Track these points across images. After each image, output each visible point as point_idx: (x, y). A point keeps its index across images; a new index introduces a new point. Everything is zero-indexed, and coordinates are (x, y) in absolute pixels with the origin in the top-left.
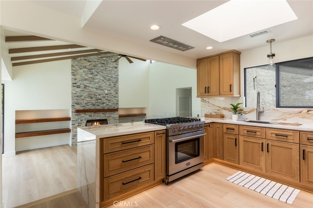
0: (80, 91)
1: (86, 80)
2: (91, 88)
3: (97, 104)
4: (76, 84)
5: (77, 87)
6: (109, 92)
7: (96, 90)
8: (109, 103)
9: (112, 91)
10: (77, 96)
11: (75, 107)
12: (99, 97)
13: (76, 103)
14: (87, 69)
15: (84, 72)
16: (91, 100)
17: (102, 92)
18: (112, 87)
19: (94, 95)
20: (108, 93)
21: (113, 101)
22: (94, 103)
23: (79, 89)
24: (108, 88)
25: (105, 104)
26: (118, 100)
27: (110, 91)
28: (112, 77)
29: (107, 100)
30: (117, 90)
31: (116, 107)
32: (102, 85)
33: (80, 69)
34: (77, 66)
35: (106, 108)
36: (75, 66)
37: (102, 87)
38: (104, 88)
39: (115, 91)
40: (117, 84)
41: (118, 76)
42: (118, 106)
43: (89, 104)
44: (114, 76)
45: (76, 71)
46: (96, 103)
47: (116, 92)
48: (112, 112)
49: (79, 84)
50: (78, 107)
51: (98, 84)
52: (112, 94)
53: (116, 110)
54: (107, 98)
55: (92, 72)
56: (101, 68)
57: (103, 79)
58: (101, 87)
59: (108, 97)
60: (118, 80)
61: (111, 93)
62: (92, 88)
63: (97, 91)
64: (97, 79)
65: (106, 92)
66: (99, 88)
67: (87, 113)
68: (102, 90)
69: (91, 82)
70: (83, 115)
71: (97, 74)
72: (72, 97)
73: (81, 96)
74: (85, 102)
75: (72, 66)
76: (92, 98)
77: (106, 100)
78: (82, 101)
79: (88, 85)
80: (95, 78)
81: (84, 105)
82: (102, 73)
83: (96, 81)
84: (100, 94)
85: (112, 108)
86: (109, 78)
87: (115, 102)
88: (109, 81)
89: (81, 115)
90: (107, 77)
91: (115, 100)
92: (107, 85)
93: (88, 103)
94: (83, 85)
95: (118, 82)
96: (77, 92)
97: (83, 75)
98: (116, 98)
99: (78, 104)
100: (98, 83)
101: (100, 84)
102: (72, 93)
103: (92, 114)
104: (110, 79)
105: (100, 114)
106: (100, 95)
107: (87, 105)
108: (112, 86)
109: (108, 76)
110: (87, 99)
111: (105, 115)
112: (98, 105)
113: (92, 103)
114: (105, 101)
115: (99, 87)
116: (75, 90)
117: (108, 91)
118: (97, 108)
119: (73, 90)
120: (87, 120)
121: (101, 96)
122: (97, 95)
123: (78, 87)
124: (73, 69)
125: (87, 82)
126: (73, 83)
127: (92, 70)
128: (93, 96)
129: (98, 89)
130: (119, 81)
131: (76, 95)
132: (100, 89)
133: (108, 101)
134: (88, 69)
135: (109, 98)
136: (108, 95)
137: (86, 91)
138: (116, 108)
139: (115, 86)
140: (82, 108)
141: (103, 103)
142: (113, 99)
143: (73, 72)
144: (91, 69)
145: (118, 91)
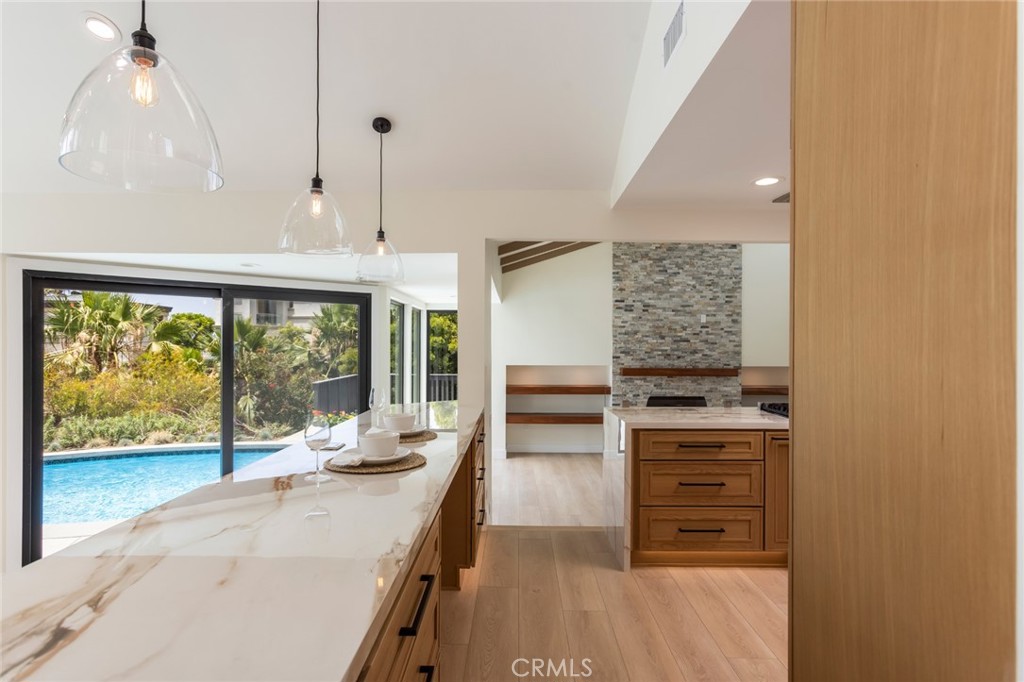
0: (633, 318)
1: (647, 289)
2: (660, 311)
3: (676, 353)
4: (623, 301)
5: (626, 310)
6: (712, 319)
7: (675, 315)
8: (710, 350)
9: (721, 317)
10: (625, 334)
11: (620, 361)
12: (683, 334)
13: (622, 350)
14: (650, 259)
15: (644, 268)
16: (661, 343)
17: (691, 320)
18: (720, 306)
19: (670, 329)
20: (707, 322)
21: (724, 346)
22: (668, 352)
23: (631, 315)
24: (709, 309)
25: (700, 355)
26: (740, 342)
27: (715, 315)
28: (720, 275)
29: (706, 341)
30: (737, 311)
31: (733, 364)
32: (692, 302)
33: (635, 262)
34: (626, 254)
35: (703, 365)
36: (622, 257)
37: (692, 306)
38: (696, 308)
39: (731, 315)
40: (736, 294)
41: (740, 269)
42: (740, 360)
43: (655, 353)
44: (726, 271)
45: (622, 268)
46: (673, 350)
47: (735, 317)
48: (721, 379)
49: (629, 302)
50: (628, 362)
51: (681, 297)
52: (722, 325)
53: (734, 372)
54: (705, 337)
55: (664, 266)
56: (688, 253)
57: (693, 283)
58: (689, 306)
59: (708, 333)
60: (739, 282)
61: (719, 323)
62: (664, 309)
63: (678, 318)
64: (677, 284)
65: (704, 319)
66: (684, 309)
67: (649, 378)
68: (691, 314)
69: (661, 293)
70: (638, 382)
71: (676, 270)
72: (614, 336)
73: (636, 333)
74: (645, 347)
75: (615, 256)
76: (663, 338)
77: (701, 341)
78: (638, 346)
79: (652, 302)
80: (671, 283)
81: (642, 356)
82: (692, 265)
83: (675, 289)
84: (686, 325)
85: (721, 366)
86: (711, 277)
87: (730, 347)
88: (711, 287)
89: (636, 382)
90: (706, 277)
91: (730, 341)
92: (707, 300)
93: (652, 350)
94: (639, 304)
95: (740, 288)
96: (626, 322)
97: (641, 278)
98: (733, 337)
99: (626, 353)
100: (680, 294)
101: (686, 297)
102: (614, 326)
103: (664, 380)
104: (716, 280)
105: (684, 383)
106: (684, 328)
107: (650, 357)
108: (721, 301)
109: (710, 274)
110: (650, 340)
111: (700, 384)
112: (679, 357)
113: (662, 351)
114: (700, 346)
115: (683, 306)
116: (619, 317)
117: (707, 315)
118: (678, 364)
119: (616, 317)
120: (649, 396)
121: (689, 331)
122: (678, 327)
123: (629, 309)
124: (617, 264)
125: (650, 294)
126: (617, 301)
127: (664, 262)
128: (665, 332)
129: (679, 311)
130: (745, 284)
131: (623, 330)
132: (685, 311)
133: (707, 346)
134: (653, 259)
135: (711, 336)
136: (707, 327)
137: (648, 320)
138: (732, 367)
139: (731, 302)
140: (636, 365)
141: (695, 352)
142: (723, 340)
143: (617, 273)
144: (661, 259)
145: (739, 314)
